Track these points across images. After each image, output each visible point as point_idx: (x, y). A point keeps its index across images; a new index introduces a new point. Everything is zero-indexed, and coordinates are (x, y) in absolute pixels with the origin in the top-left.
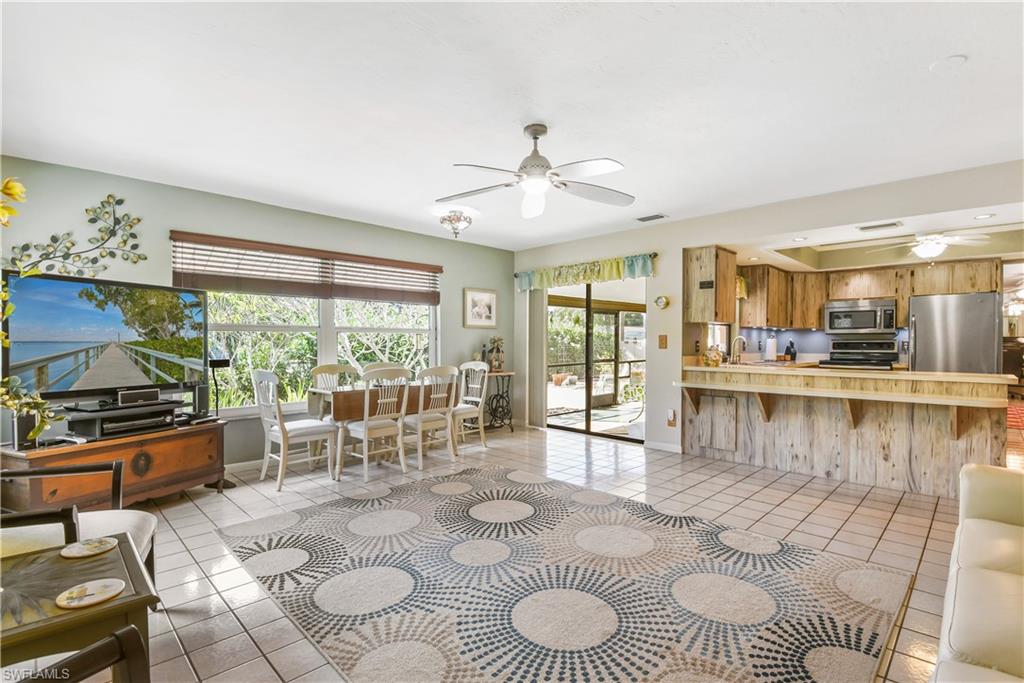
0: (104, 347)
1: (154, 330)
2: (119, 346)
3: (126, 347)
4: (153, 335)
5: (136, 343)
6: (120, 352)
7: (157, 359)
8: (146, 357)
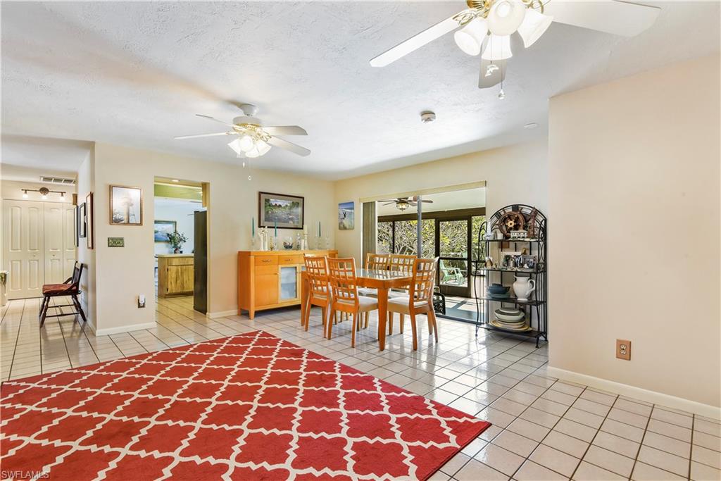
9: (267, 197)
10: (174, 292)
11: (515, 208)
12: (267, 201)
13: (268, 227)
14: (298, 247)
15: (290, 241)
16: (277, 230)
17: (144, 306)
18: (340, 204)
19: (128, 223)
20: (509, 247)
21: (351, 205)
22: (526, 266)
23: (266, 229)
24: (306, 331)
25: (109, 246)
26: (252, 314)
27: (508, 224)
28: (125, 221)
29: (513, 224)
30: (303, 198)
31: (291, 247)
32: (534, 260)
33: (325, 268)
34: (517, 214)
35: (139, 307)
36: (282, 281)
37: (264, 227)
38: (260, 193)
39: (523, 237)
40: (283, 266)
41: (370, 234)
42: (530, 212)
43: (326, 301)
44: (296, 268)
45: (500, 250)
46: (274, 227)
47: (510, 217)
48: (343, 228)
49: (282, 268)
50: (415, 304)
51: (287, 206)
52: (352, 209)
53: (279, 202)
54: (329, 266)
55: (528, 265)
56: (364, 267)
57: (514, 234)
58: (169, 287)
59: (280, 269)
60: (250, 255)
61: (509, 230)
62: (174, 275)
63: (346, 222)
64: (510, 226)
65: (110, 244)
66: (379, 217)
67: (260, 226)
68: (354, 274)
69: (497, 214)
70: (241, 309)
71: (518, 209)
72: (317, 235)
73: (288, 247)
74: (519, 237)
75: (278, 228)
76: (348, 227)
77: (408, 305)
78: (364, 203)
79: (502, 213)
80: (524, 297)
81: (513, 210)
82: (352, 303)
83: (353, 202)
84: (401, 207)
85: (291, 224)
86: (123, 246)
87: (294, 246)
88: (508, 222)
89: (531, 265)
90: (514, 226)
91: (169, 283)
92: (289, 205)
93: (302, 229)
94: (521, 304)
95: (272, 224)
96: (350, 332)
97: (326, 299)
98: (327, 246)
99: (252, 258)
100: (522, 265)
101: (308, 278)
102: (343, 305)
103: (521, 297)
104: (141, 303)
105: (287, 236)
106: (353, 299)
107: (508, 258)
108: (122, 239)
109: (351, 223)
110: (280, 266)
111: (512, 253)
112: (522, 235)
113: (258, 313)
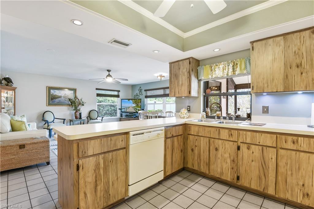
0: (129, 107)
1: (138, 104)
2: (132, 107)
3: (133, 107)
4: (137, 105)
5: (135, 107)
6: (132, 108)
7: (138, 109)
8: (136, 109)
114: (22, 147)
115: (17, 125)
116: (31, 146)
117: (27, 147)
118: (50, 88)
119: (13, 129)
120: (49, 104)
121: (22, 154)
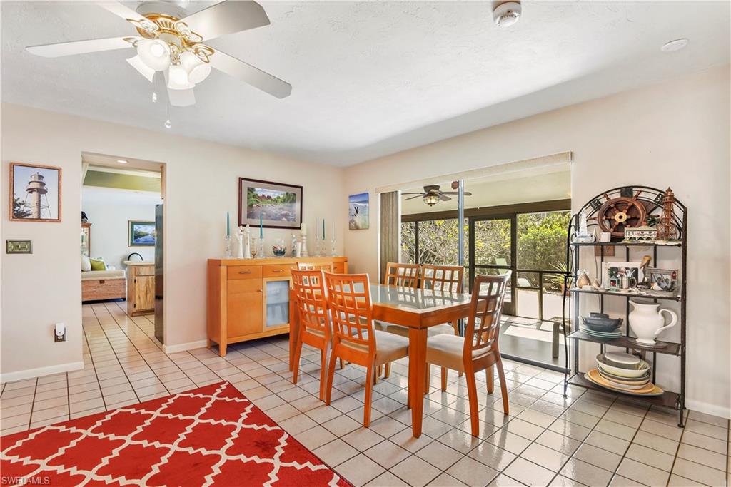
9: (251, 184)
10: (143, 308)
11: (627, 191)
12: (251, 190)
13: (251, 226)
14: (293, 253)
15: (282, 245)
16: (263, 229)
17: (63, 339)
18: (350, 197)
19: (39, 219)
20: (614, 255)
21: (364, 197)
22: (655, 286)
23: (248, 228)
24: (295, 382)
25: (7, 252)
26: (223, 347)
27: (617, 218)
28: (34, 216)
29: (625, 217)
30: (301, 188)
31: (283, 253)
32: (674, 277)
33: (321, 288)
34: (630, 201)
35: (57, 340)
36: (269, 300)
37: (245, 226)
38: (241, 179)
39: (648, 239)
40: (269, 279)
41: (391, 235)
42: (654, 197)
43: (324, 340)
44: (288, 281)
45: (599, 259)
46: (259, 226)
47: (617, 205)
48: (354, 227)
49: (267, 282)
50: (474, 353)
51: (278, 197)
52: (367, 202)
53: (268, 193)
54: (329, 286)
55: (659, 285)
56: (383, 282)
57: (629, 233)
58: (137, 303)
59: (265, 284)
60: (220, 265)
61: (620, 227)
62: (143, 288)
63: (359, 220)
64: (618, 220)
65: (10, 250)
66: (402, 216)
67: (240, 224)
68: (367, 299)
69: (594, 203)
70: (210, 340)
71: (632, 193)
72: (319, 236)
73: (279, 253)
74: (641, 238)
75: (264, 227)
76: (360, 227)
77: (461, 354)
78: (382, 194)
79: (603, 201)
80: (650, 338)
81: (622, 196)
82: (364, 350)
83: (368, 193)
84: (429, 201)
85: (284, 222)
86: (30, 252)
87: (287, 252)
88: (614, 215)
89: (664, 285)
90: (627, 220)
91: (137, 297)
92: (281, 196)
93: (300, 228)
94: (645, 349)
95: (257, 222)
96: (363, 386)
97: (323, 336)
98: (334, 252)
99: (223, 269)
100: (648, 285)
101: (297, 301)
102: (351, 351)
103: (643, 338)
104: (60, 335)
105: (278, 238)
106: (365, 343)
107: (614, 272)
108: (29, 242)
109: (365, 220)
110: (265, 280)
111: (621, 264)
112: (646, 235)
113: (232, 347)
114: (102, 282)
115: (96, 264)
116: (109, 282)
117: (106, 283)
118: (133, 223)
119: (93, 269)
120: (132, 244)
121: (102, 288)
